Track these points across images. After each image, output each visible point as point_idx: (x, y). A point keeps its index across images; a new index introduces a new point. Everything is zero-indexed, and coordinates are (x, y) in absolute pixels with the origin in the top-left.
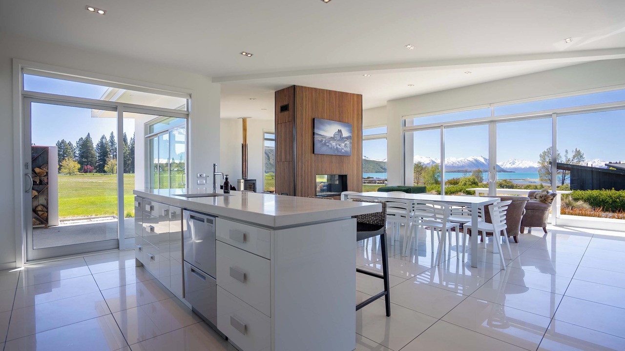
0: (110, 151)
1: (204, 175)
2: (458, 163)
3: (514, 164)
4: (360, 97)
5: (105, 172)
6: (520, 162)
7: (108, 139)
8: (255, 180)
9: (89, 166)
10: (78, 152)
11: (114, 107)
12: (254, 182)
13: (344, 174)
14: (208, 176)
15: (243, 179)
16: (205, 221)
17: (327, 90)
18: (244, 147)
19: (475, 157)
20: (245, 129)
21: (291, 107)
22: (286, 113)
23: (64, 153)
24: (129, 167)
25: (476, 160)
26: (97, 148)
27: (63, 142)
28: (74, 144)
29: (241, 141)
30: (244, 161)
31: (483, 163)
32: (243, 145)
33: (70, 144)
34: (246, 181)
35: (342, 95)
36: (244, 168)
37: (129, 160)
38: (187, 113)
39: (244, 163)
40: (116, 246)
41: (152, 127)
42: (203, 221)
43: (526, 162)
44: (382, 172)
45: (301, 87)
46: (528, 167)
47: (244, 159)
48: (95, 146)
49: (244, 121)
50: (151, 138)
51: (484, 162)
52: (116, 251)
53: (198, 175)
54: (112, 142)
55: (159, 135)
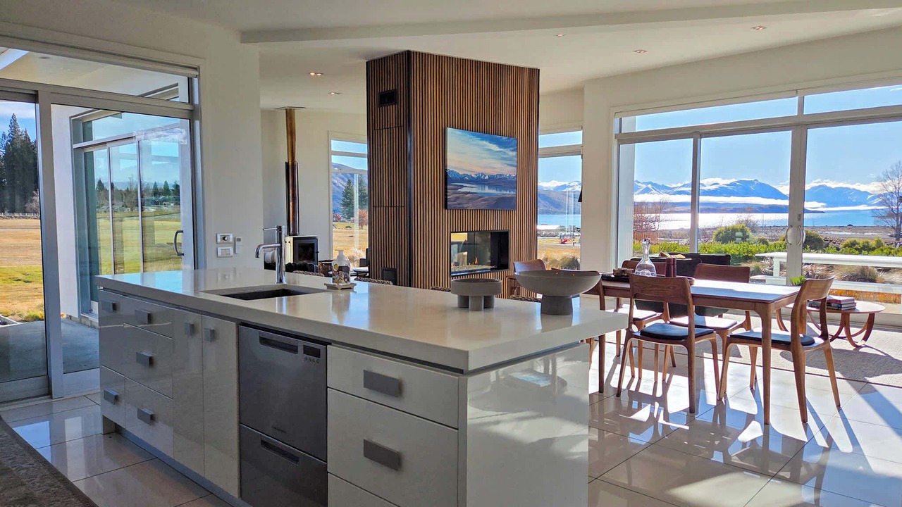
1: (231, 237)
4: (534, 73)
11: (33, 93)
12: (313, 241)
13: (503, 228)
14: (239, 240)
16: (301, 349)
17: (471, 61)
18: (291, 169)
20: (291, 133)
21: (401, 96)
22: (392, 109)
30: (291, 199)
32: (287, 164)
34: (297, 239)
35: (502, 71)
36: (291, 212)
38: (189, 107)
39: (291, 204)
40: (45, 390)
41: (89, 125)
42: (293, 349)
44: (555, 213)
45: (422, 55)
47: (291, 194)
49: (290, 114)
50: (88, 150)
52: (44, 400)
53: (219, 237)
55: (108, 145)
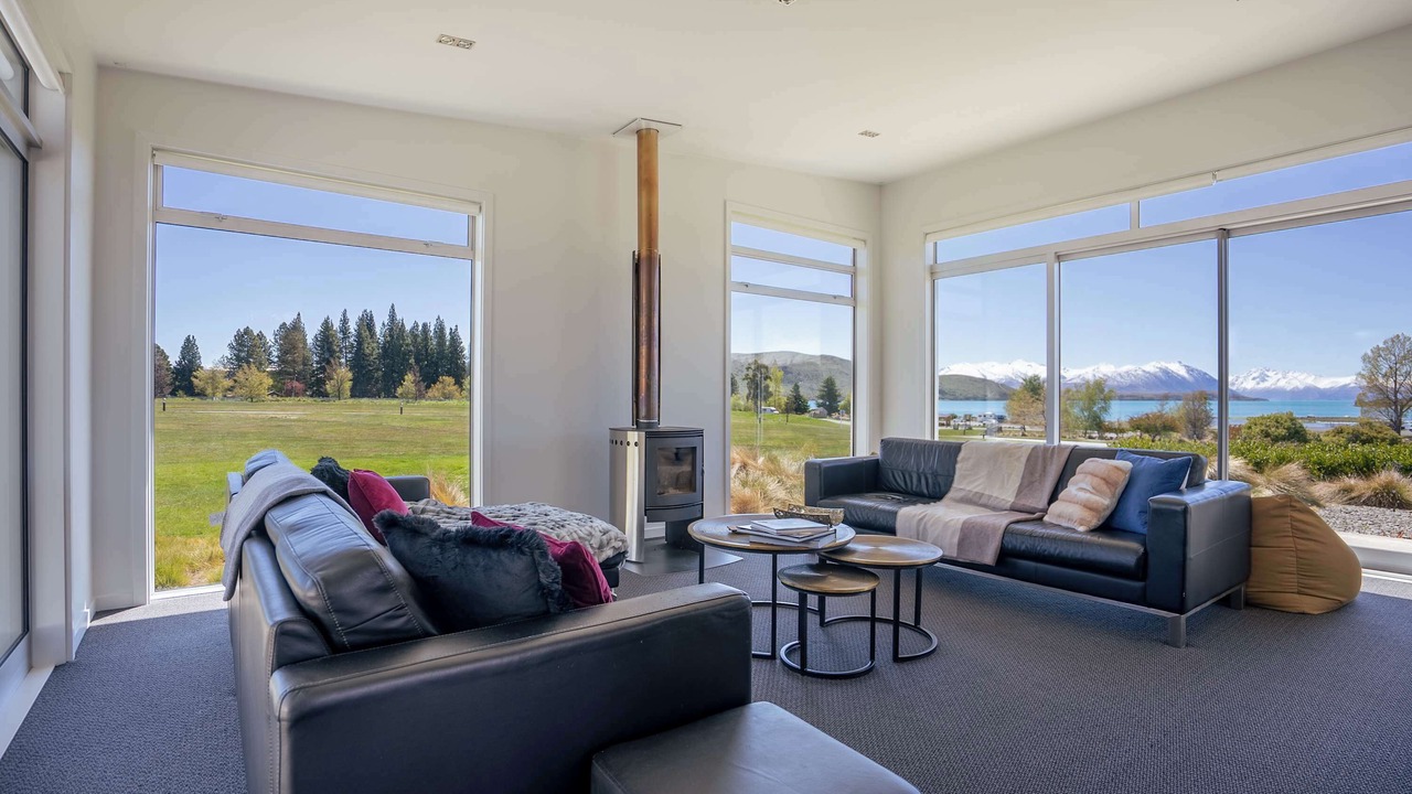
0: (341, 351)
2: (1119, 378)
3: (1263, 380)
5: (325, 395)
6: (1280, 376)
7: (337, 325)
8: (699, 433)
9: (296, 384)
10: (275, 353)
12: (693, 442)
15: (638, 426)
18: (645, 268)
19: (1164, 365)
20: (647, 182)
23: (249, 355)
24: (379, 386)
25: (1166, 372)
26: (315, 345)
27: (247, 331)
28: (270, 338)
29: (628, 242)
30: (643, 339)
31: (1184, 378)
32: (636, 259)
33: (261, 336)
34: (654, 437)
36: (643, 371)
37: (378, 370)
39: (643, 350)
43: (1295, 375)
46: (1301, 387)
47: (643, 328)
48: (310, 340)
51: (1186, 375)
54: (344, 330)
